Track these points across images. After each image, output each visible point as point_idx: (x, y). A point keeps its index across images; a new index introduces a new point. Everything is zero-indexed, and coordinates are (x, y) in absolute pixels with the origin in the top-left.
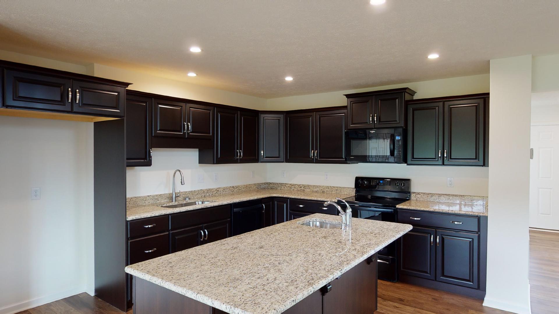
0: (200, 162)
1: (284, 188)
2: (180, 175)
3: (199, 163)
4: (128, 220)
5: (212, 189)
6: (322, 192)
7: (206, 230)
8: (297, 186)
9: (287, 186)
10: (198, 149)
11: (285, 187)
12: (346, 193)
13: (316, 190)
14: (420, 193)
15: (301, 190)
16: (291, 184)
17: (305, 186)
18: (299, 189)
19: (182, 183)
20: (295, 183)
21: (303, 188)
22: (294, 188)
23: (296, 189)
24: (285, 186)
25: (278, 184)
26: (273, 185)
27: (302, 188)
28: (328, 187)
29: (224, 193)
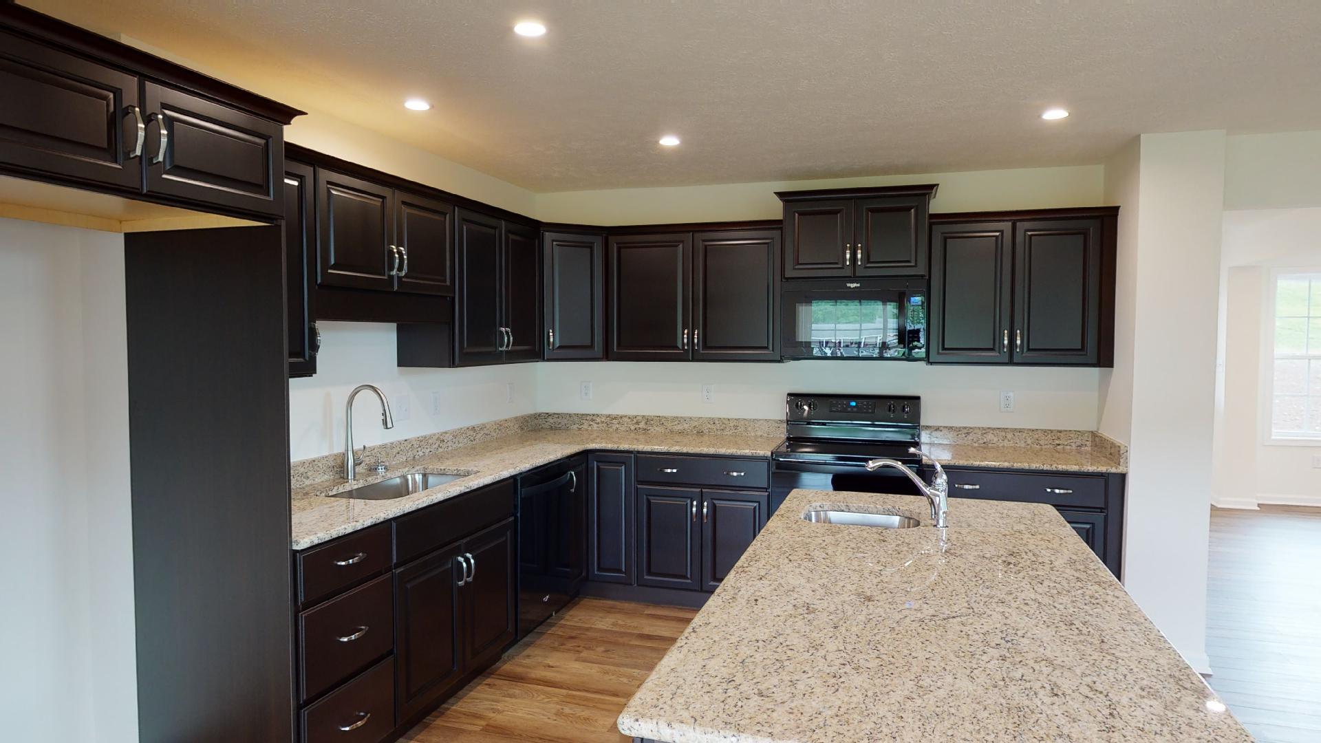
0: (401, 363)
1: (590, 425)
2: (379, 401)
3: (399, 365)
4: (295, 547)
5: (431, 437)
6: (698, 432)
7: (469, 555)
8: (626, 419)
9: (598, 420)
10: (394, 325)
11: (591, 423)
12: (759, 433)
13: (679, 427)
14: (942, 428)
15: (640, 428)
16: (609, 416)
17: (648, 420)
18: (633, 428)
19: (385, 422)
20: (621, 413)
21: (644, 424)
22: (617, 426)
23: (623, 429)
24: (592, 420)
25: (570, 415)
26: (555, 420)
27: (642, 425)
28: (713, 421)
29: (454, 446)
